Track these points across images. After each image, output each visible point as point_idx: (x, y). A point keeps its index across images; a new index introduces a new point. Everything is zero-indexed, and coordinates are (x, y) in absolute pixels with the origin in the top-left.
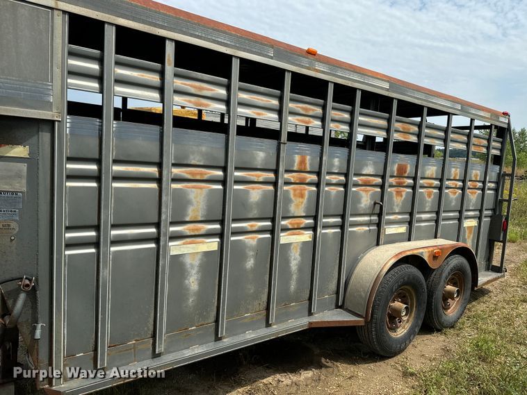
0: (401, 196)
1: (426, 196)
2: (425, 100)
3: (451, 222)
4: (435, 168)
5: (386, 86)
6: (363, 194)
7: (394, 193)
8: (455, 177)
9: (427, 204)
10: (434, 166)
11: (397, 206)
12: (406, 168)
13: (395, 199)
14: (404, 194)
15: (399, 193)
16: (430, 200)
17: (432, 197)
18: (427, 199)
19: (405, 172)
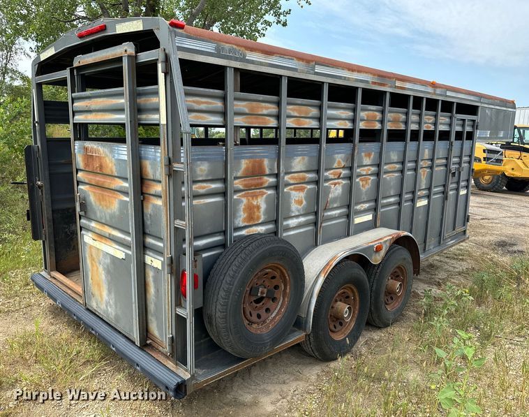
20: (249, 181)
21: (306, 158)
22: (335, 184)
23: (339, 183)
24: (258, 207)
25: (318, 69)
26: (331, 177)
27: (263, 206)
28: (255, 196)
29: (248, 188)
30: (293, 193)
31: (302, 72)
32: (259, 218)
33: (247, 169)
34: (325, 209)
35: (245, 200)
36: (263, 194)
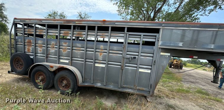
20: (29, 44)
21: (42, 41)
22: (52, 49)
23: (54, 49)
24: (30, 49)
25: (43, 21)
26: (50, 47)
27: (31, 49)
28: (30, 47)
29: (28, 45)
30: (39, 48)
31: (39, 22)
32: (30, 51)
33: (28, 41)
34: (49, 55)
35: (27, 47)
36: (31, 47)
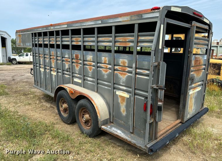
0: (78, 67)
1: (89, 70)
2: (80, 26)
3: (106, 88)
4: (92, 56)
5: (66, 26)
6: (66, 64)
7: (75, 66)
8: (105, 62)
9: (90, 74)
10: (91, 55)
11: (77, 71)
12: (78, 56)
13: (76, 68)
14: (79, 66)
15: (77, 66)
16: (90, 71)
17: (92, 70)
18: (89, 71)
19: (78, 58)
